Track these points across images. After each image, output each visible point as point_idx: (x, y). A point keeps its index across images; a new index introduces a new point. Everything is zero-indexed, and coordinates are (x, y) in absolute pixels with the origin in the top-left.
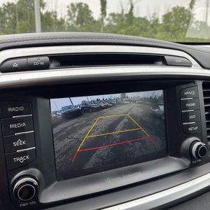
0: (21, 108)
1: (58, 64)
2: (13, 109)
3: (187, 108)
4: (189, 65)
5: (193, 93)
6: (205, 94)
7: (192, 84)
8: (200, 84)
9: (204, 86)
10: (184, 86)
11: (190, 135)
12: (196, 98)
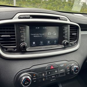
0: (23, 28)
1: (32, 17)
2: (21, 28)
3: (65, 32)
4: (67, 20)
5: (67, 28)
6: (70, 29)
7: (67, 26)
8: (69, 26)
9: (70, 27)
10: (64, 26)
11: (65, 39)
12: (68, 29)
